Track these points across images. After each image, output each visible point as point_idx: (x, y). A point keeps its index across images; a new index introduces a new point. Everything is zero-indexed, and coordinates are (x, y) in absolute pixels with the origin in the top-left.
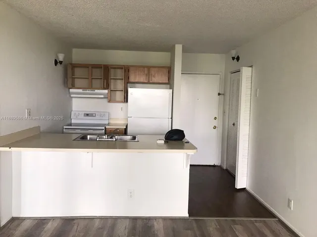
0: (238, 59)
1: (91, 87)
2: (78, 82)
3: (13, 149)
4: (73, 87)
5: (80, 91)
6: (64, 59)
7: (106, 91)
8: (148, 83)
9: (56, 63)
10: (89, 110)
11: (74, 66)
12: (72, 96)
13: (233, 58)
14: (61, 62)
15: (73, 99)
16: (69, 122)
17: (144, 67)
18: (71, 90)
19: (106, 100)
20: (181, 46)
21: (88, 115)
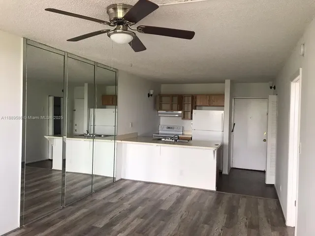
0: (275, 88)
1: (172, 110)
2: (164, 106)
3: (123, 142)
4: (161, 109)
5: (165, 112)
6: (154, 93)
7: (180, 112)
8: (210, 106)
9: (149, 95)
10: (170, 125)
11: (161, 96)
12: (159, 115)
13: (271, 88)
14: (151, 95)
15: (161, 117)
16: (157, 132)
17: (207, 95)
18: (159, 112)
19: (181, 118)
20: (229, 80)
21: (169, 128)
